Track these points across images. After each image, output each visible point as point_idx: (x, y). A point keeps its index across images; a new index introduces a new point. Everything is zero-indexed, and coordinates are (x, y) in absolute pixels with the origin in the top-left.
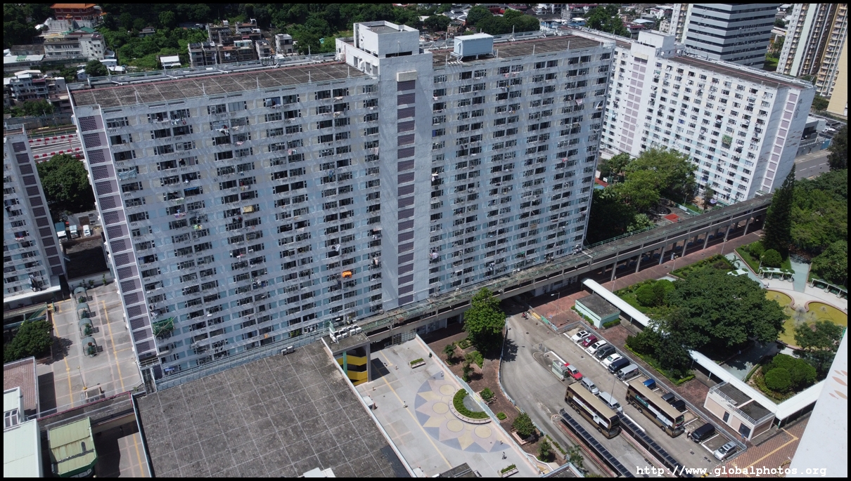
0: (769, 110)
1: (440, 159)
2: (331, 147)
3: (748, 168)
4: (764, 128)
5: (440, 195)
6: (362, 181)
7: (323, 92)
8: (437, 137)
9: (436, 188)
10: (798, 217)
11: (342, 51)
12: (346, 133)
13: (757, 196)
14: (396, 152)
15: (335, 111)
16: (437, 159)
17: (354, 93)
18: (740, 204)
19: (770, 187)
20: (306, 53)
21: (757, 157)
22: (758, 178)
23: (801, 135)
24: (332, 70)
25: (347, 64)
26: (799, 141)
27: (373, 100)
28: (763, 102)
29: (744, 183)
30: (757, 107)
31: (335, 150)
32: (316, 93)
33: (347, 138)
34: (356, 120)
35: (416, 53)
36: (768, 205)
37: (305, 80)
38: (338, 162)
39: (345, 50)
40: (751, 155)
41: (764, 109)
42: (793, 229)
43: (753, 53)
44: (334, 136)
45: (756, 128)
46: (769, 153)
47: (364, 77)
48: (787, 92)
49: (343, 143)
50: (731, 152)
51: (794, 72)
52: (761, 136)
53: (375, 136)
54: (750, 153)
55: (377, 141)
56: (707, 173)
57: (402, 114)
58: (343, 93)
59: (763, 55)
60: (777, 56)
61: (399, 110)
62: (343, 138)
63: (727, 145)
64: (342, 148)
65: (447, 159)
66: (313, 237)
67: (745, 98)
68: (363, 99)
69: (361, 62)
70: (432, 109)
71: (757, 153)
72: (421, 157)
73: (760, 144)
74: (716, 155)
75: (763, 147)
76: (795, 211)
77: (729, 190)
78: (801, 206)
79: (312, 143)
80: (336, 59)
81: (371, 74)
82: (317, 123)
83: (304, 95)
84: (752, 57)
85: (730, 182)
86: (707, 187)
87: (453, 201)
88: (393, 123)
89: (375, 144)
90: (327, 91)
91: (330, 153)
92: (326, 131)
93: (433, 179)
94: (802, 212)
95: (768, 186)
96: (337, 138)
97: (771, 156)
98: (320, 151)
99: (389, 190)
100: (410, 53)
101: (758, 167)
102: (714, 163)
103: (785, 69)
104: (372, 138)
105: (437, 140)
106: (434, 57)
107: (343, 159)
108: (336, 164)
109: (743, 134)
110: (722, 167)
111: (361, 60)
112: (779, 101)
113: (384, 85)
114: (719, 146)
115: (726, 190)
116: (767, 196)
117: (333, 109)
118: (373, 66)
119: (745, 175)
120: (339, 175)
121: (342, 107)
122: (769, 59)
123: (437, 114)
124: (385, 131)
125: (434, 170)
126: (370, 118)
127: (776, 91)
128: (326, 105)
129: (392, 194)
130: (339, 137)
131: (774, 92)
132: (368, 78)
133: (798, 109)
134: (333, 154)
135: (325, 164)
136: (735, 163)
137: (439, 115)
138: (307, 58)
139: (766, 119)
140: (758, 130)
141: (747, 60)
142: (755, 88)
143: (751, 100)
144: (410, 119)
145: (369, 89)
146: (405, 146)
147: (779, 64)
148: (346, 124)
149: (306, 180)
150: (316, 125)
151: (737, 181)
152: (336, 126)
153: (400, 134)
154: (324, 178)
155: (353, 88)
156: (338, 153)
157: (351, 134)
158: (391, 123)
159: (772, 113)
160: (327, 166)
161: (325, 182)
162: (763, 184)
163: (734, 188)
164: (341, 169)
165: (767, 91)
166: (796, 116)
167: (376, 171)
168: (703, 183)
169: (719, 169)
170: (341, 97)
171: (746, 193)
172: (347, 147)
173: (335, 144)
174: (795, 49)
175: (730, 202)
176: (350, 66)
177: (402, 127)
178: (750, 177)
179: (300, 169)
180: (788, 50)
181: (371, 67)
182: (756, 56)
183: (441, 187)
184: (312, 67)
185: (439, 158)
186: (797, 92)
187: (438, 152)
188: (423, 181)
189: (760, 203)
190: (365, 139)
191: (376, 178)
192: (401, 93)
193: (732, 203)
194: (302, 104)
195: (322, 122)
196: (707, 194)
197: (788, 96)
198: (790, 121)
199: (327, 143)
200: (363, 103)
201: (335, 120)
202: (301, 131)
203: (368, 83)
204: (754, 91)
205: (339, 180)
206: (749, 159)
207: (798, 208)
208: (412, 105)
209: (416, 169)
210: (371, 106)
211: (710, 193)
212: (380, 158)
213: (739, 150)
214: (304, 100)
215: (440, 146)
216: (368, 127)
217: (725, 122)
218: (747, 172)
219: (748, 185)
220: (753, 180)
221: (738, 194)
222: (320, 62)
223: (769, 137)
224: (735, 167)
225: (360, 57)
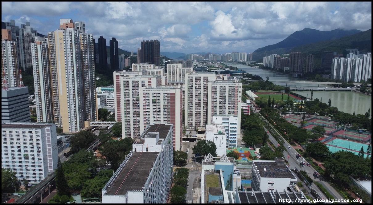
0: (40, 138)
3: (40, 165)
4: (41, 146)
10: (68, 177)
13: (48, 175)
18: (43, 181)
21: (42, 159)
22: (46, 168)
23: (57, 144)
26: (57, 147)
28: (36, 135)
29: (41, 172)
30: (35, 138)
36: (55, 177)
40: (39, 159)
41: (38, 138)
42: (68, 183)
43: (24, 116)
45: (37, 147)
46: (47, 155)
48: (45, 129)
50: (30, 160)
51: (45, 120)
52: (41, 149)
54: (38, 158)
56: (22, 173)
59: (29, 117)
60: (36, 116)
63: (26, 157)
67: (28, 136)
71: (42, 157)
73: (41, 153)
74: (24, 164)
75: (43, 154)
76: (66, 175)
77: (35, 177)
84: (24, 118)
85: (34, 174)
86: (24, 180)
94: (69, 175)
95: (52, 169)
101: (44, 163)
102: (24, 168)
103: (41, 120)
109: (32, 151)
110: (28, 168)
112: (43, 134)
114: (23, 160)
115: (34, 178)
116: (53, 173)
119: (40, 168)
122: (32, 118)
127: (40, 130)
133: (52, 135)
136: (33, 165)
139: (40, 142)
141: (23, 120)
142: (31, 130)
143: (31, 136)
147: (37, 119)
151: (37, 172)
159: (42, 139)
162: (49, 169)
163: (37, 176)
165: (37, 130)
166: (52, 137)
168: (22, 179)
169: (27, 170)
171: (43, 176)
174: (42, 112)
175: (38, 182)
178: (42, 168)
180: (39, 113)
182: (26, 118)
186: (49, 128)
189: (51, 178)
196: (25, 183)
197: (46, 131)
198: (50, 140)
204: (31, 132)
206: (39, 161)
207: (67, 174)
211: (26, 182)
213: (33, 158)
217: (22, 148)
218: (40, 166)
219: (43, 172)
220: (44, 169)
221: (40, 177)
223: (44, 149)
224: (34, 166)
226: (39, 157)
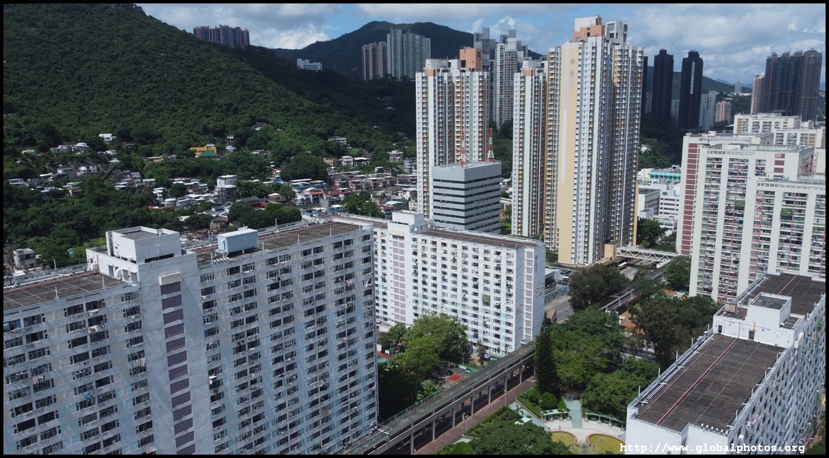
0: (514, 268)
1: (217, 359)
2: (87, 366)
3: (509, 321)
4: (513, 283)
5: (220, 398)
6: (128, 399)
7: (74, 307)
8: (211, 337)
9: (216, 391)
10: (560, 358)
11: (94, 260)
12: (105, 348)
13: (522, 345)
14: (166, 360)
15: (90, 325)
16: (213, 359)
17: (110, 304)
18: (510, 355)
19: (531, 335)
20: (52, 267)
21: (514, 310)
22: (519, 329)
23: (544, 286)
24: (84, 282)
25: (102, 275)
26: (544, 291)
27: (134, 308)
28: (507, 262)
29: (509, 335)
30: (504, 267)
31: (93, 368)
32: (65, 309)
33: (106, 353)
34: (116, 331)
35: (178, 255)
36: (534, 352)
37: (51, 297)
38: (96, 382)
39: (97, 260)
40: (509, 309)
41: (510, 267)
42: (559, 370)
43: (490, 221)
44: (90, 354)
45: (507, 285)
46: (522, 305)
47: (122, 285)
48: (524, 251)
49: (102, 360)
50: (492, 309)
51: (525, 233)
52: (513, 291)
53: (139, 346)
54: (507, 308)
55: (143, 351)
56: (476, 331)
57: (168, 318)
58: (98, 305)
59: (498, 222)
60: (509, 221)
61: (164, 315)
62: (102, 354)
63: (487, 303)
64: (101, 365)
65: (224, 358)
67: (492, 260)
68: (122, 309)
69: (118, 270)
70: (202, 309)
71: (513, 307)
72: (195, 361)
73: (513, 298)
74: (481, 314)
75: (516, 301)
76: (556, 353)
77: (498, 344)
78: (559, 348)
79: (63, 365)
80: (88, 270)
81: (130, 281)
82: (69, 342)
83: (51, 313)
84: (489, 224)
85: (497, 336)
86: (479, 344)
87: (236, 402)
88: (159, 330)
89: (141, 354)
90: (78, 306)
91: (87, 372)
92: (80, 350)
93: (211, 382)
94: (562, 353)
95: (530, 334)
96: (94, 355)
97: (525, 308)
98: (73, 373)
99: (161, 403)
100: (172, 255)
101: (516, 319)
102: (480, 321)
103: (518, 232)
104: (136, 348)
105: (211, 340)
106: (198, 256)
107: (103, 377)
108: (94, 384)
109: (498, 292)
110: (488, 323)
111: (117, 268)
112: (520, 259)
113: (145, 290)
114: (480, 305)
115: (496, 344)
116: (530, 343)
117: (87, 324)
118: (132, 273)
119: (509, 328)
120: (99, 396)
121: (98, 320)
122: (503, 224)
123: (208, 313)
124: (151, 339)
125: (211, 372)
126: (132, 327)
127: (515, 251)
128: (78, 320)
129: (165, 407)
130: (96, 353)
131: (513, 252)
132: (126, 286)
133: (536, 264)
134: (90, 373)
135: (80, 387)
136: (497, 318)
137: (210, 313)
138: (53, 273)
139: (513, 276)
140: (509, 287)
141: (487, 227)
142: (499, 250)
143: (497, 261)
144: (179, 322)
145: (129, 297)
146: (176, 352)
147: (512, 228)
148: (104, 338)
149: (58, 409)
150: (67, 345)
151: (503, 334)
152: (92, 342)
153: (169, 340)
154: (81, 403)
155: (109, 298)
156: (96, 371)
157: (111, 348)
158: (157, 329)
159: (517, 270)
160: (83, 389)
161: (82, 407)
162: (524, 333)
163: (502, 341)
164: (101, 389)
165: (508, 252)
166: (536, 270)
167: (144, 384)
168: (475, 341)
169: (486, 326)
170: (96, 310)
171: (512, 344)
172: (107, 363)
173: (92, 363)
174: (522, 214)
175: (501, 355)
176: (105, 276)
177: (169, 332)
178: (512, 329)
179: (50, 397)
180: (516, 216)
181: (130, 274)
182: (493, 223)
183: (220, 389)
184: (59, 282)
185: (215, 358)
186: (532, 250)
187: (213, 352)
188: (200, 386)
189: (526, 351)
190: (128, 352)
191: (145, 392)
192: (165, 296)
193: (504, 355)
194: (48, 324)
195: (74, 340)
196: (481, 350)
197: (526, 254)
198: (533, 275)
199: (82, 363)
200: (122, 313)
201: (91, 336)
202: (49, 354)
203: (127, 291)
204: (498, 253)
205: (99, 402)
206: (508, 313)
207: (558, 350)
208: (178, 308)
209: (190, 375)
210: (132, 314)
211: (483, 349)
212: (147, 369)
213: (498, 307)
214: (51, 319)
215: (214, 346)
216: (131, 338)
217: (480, 282)
218: (509, 324)
219: (513, 336)
220: (516, 331)
221: (506, 346)
222: (68, 275)
223: (520, 291)
224: (498, 321)
225: (116, 265)
226: (508, 306)
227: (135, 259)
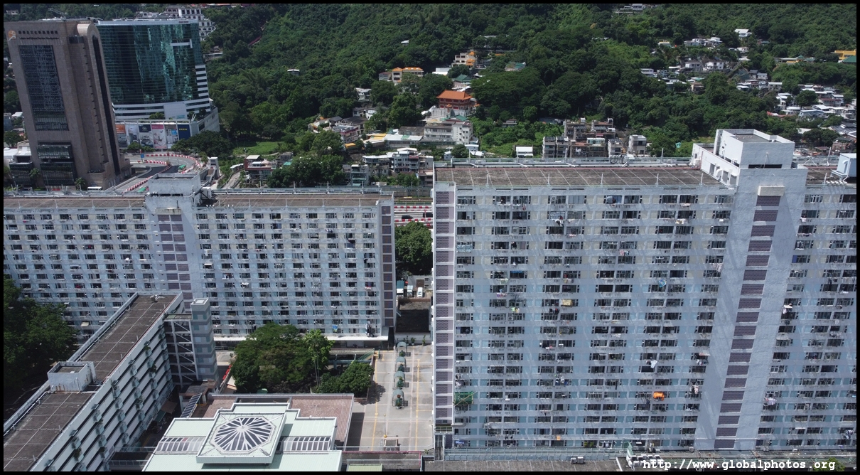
1: (798, 289)
2: (666, 255)
5: (790, 331)
6: (695, 297)
7: (670, 196)
8: (798, 264)
9: (787, 323)
11: (698, 156)
12: (687, 242)
14: (743, 273)
15: (679, 217)
16: (794, 289)
17: (703, 202)
20: (659, 155)
24: (684, 175)
25: (702, 171)
27: (724, 212)
31: (671, 258)
32: (661, 196)
33: (687, 248)
34: (701, 230)
35: (786, 167)
37: (652, 182)
38: (671, 271)
39: (701, 155)
44: (672, 244)
47: (718, 186)
49: (681, 253)
53: (720, 251)
55: (722, 257)
57: (757, 231)
58: (691, 200)
61: (754, 227)
62: (683, 247)
64: (679, 257)
65: (807, 292)
66: (629, 346)
68: (713, 209)
69: (719, 170)
70: (797, 231)
72: (773, 283)
79: (647, 247)
80: (690, 164)
81: (728, 184)
82: (657, 227)
83: (648, 197)
87: (807, 343)
88: (745, 240)
89: (719, 259)
90: (673, 196)
91: (665, 260)
92: (664, 237)
93: (785, 312)
96: (676, 246)
98: (653, 257)
99: (726, 313)
100: (779, 166)
104: (716, 252)
105: (798, 268)
106: (809, 173)
107: (678, 269)
108: (669, 273)
111: (718, 168)
113: (741, 197)
117: (677, 215)
118: (732, 176)
120: (670, 286)
121: (688, 214)
123: (803, 237)
124: (733, 247)
125: (788, 301)
126: (717, 230)
128: (670, 210)
129: (728, 319)
130: (679, 245)
132: (723, 188)
134: (668, 262)
135: (656, 272)
137: (805, 239)
138: (659, 161)
144: (767, 238)
145: (722, 199)
146: (756, 268)
148: (688, 233)
149: (633, 284)
150: (655, 229)
152: (676, 233)
153: (751, 254)
154: (653, 286)
155: (703, 196)
156: (673, 262)
157: (693, 245)
158: (742, 240)
160: (658, 274)
161: (653, 290)
164: (674, 280)
167: (714, 289)
170: (688, 204)
172: (685, 257)
173: (672, 253)
176: (705, 173)
177: (754, 246)
179: (629, 272)
181: (729, 176)
183: (793, 323)
184: (662, 170)
185: (796, 288)
187: (795, 281)
188: (772, 311)
190: (707, 253)
191: (714, 297)
192: (760, 208)
194: (643, 206)
195: (662, 227)
199: (663, 250)
200: (712, 214)
201: (677, 227)
202: (637, 233)
203: (723, 193)
205: (669, 291)
208: (771, 223)
209: (764, 296)
210: (721, 217)
212: (722, 275)
214: (647, 202)
215: (800, 275)
216: (714, 240)
222: (671, 165)
225: (718, 165)
227: (739, 163)
